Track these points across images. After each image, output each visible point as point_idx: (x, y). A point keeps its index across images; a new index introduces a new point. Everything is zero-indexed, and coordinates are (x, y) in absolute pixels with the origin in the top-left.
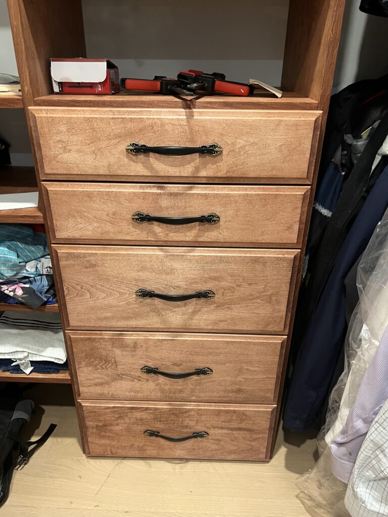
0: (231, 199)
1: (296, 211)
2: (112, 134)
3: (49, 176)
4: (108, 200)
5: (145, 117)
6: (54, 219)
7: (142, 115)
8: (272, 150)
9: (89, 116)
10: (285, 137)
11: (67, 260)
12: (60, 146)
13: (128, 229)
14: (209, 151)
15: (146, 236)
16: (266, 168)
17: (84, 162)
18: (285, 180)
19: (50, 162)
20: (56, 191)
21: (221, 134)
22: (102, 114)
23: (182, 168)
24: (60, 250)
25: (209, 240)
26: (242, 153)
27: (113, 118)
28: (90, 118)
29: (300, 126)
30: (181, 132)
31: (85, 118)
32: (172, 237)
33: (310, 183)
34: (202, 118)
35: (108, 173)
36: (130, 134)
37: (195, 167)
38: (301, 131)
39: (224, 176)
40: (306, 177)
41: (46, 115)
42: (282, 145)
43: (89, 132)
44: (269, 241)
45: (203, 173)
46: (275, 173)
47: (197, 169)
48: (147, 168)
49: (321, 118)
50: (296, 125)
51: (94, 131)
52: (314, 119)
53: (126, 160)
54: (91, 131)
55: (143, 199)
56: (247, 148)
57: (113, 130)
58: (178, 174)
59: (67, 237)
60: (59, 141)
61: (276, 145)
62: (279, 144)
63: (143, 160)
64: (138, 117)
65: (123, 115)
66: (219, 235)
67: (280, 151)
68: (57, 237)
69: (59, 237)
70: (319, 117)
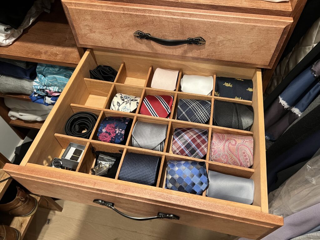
2: (123, 24)
5: (148, 14)
7: (145, 13)
8: (244, 46)
9: (106, 10)
10: (256, 38)
12: (88, 28)
14: (196, 42)
16: (237, 56)
17: (105, 40)
21: (205, 31)
22: (115, 10)
23: (174, 50)
26: (220, 45)
27: (123, 14)
28: (107, 12)
29: (271, 31)
30: (174, 27)
31: (103, 12)
34: (191, 19)
35: (122, 48)
36: (137, 25)
37: (184, 50)
38: (271, 35)
39: (205, 58)
40: (268, 65)
42: (253, 43)
43: (107, 22)
45: (190, 55)
46: (244, 60)
47: (185, 52)
48: (149, 48)
49: (290, 26)
50: (268, 30)
51: (110, 21)
52: (284, 27)
53: (134, 42)
56: (225, 42)
57: (124, 22)
60: (86, 25)
61: (248, 42)
62: (250, 42)
63: (146, 42)
64: (142, 14)
65: (132, 12)
67: (251, 47)
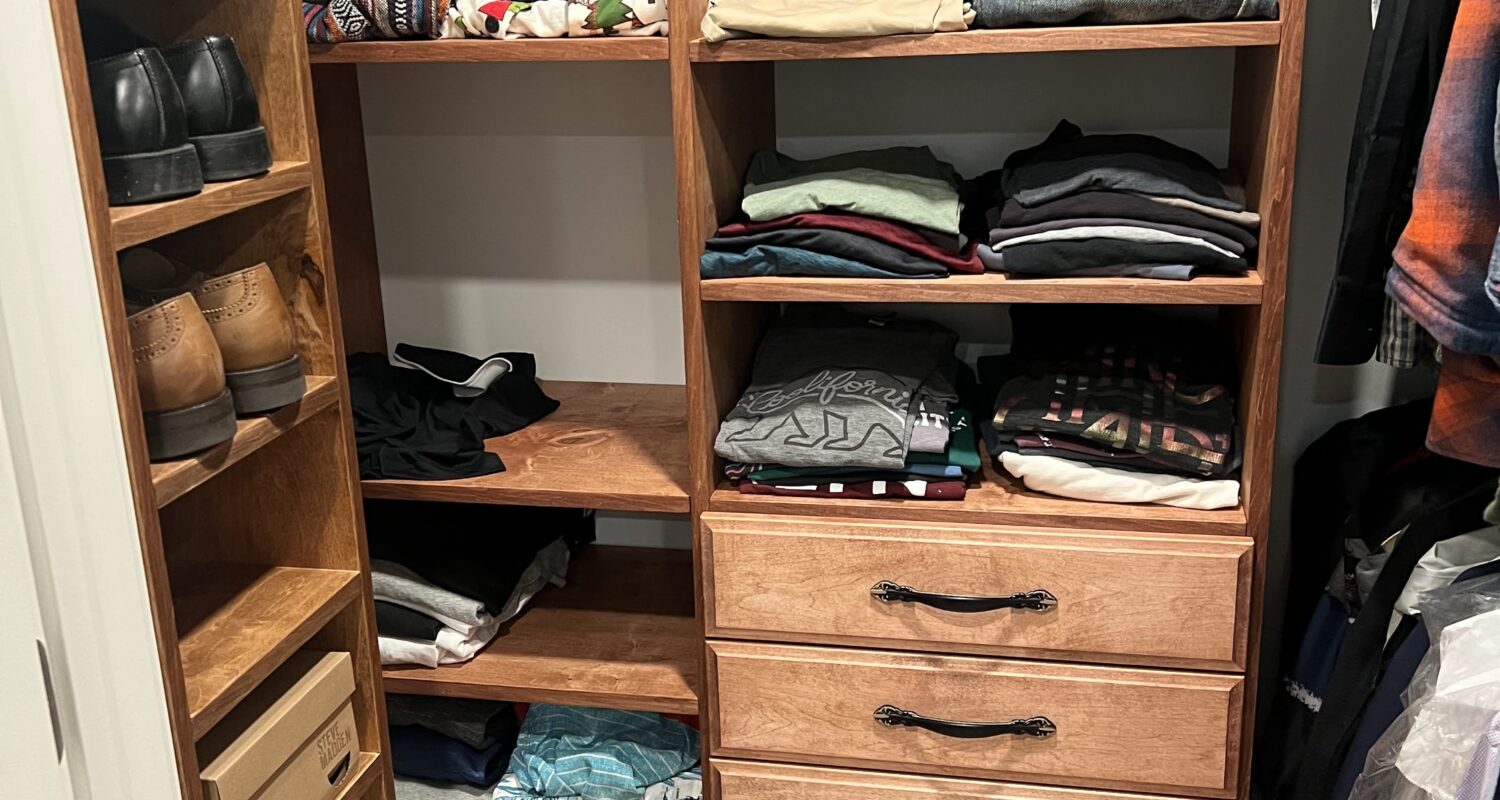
0: (1078, 691)
1: (1216, 723)
2: (846, 566)
3: (721, 631)
4: (830, 679)
5: (910, 540)
6: (721, 709)
7: (903, 537)
8: (1157, 607)
9: (808, 535)
10: (1180, 585)
11: (737, 793)
12: (750, 582)
13: (866, 737)
14: (1031, 602)
15: (901, 753)
16: (1146, 639)
17: (790, 610)
18: (1189, 661)
19: (728, 606)
20: (732, 658)
21: (1054, 575)
22: (830, 533)
23: (978, 629)
24: (726, 770)
25: (1035, 770)
26: (1097, 609)
27: (850, 540)
28: (809, 538)
29: (1210, 567)
30: (976, 568)
31: (799, 538)
32: (955, 758)
33: (1243, 671)
34: (1017, 545)
35: (834, 632)
36: (879, 567)
37: (1004, 629)
38: (1214, 577)
39: (1062, 648)
40: (1231, 658)
41: (731, 531)
42: (1177, 598)
43: (805, 562)
44: (1163, 781)
45: (1020, 640)
46: (1165, 648)
47: (1008, 633)
48: (910, 626)
49: (1251, 556)
50: (1203, 565)
51: (815, 559)
52: (1237, 556)
53: (869, 610)
54: (808, 559)
55: (899, 681)
56: (1106, 600)
57: (848, 559)
58: (970, 640)
59: (743, 746)
60: (749, 573)
61: (1164, 598)
62: (1170, 597)
63: (902, 613)
64: (897, 539)
65: (869, 535)
66: (1055, 761)
67: (1174, 609)
68: (722, 745)
69: (727, 746)
70: (1247, 552)
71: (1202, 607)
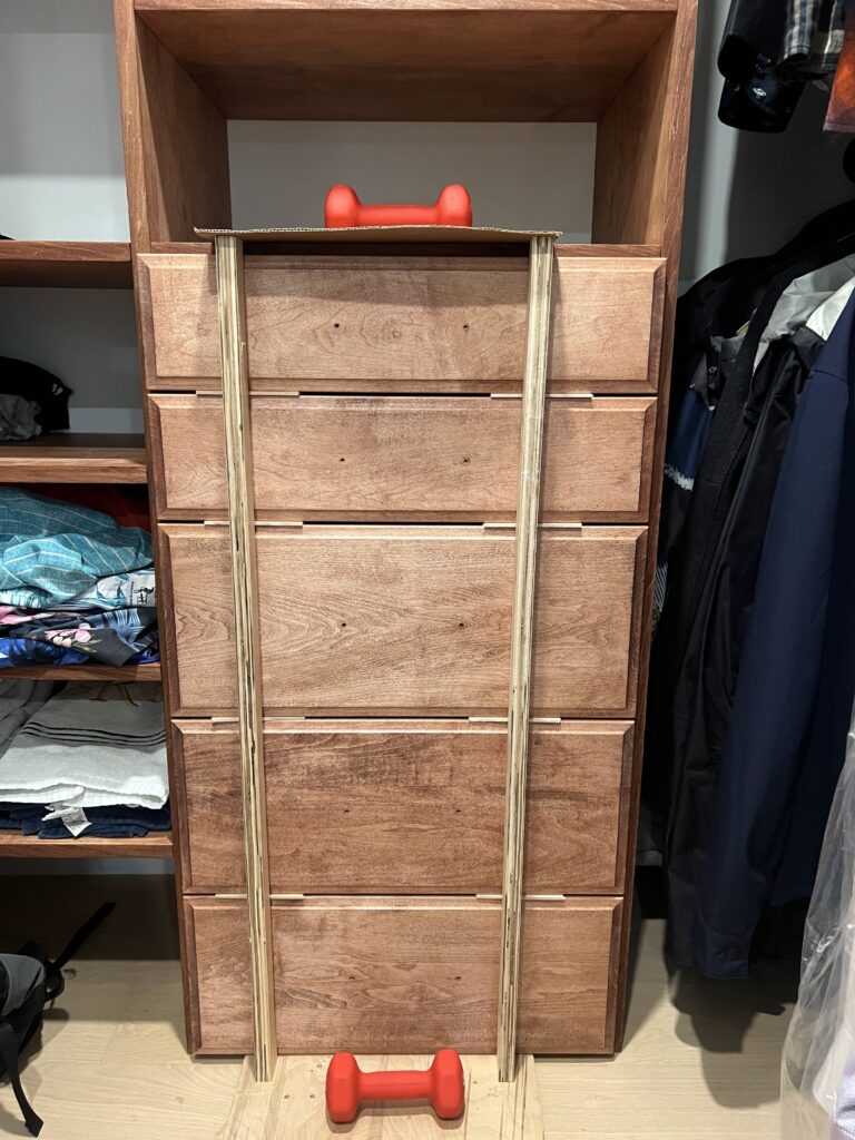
0: (510, 422)
1: (633, 445)
3: (163, 382)
4: (274, 427)
6: (166, 466)
8: (581, 328)
10: (602, 304)
11: (187, 556)
12: (190, 323)
13: (312, 487)
15: (346, 501)
18: (609, 384)
19: (168, 352)
20: (175, 410)
24: (175, 534)
25: (469, 508)
29: (629, 282)
32: (397, 502)
33: (655, 391)
38: (632, 293)
39: (495, 378)
40: (645, 378)
41: (169, 267)
42: (599, 318)
44: (585, 509)
46: (588, 371)
50: (622, 281)
52: (654, 271)
55: (343, 424)
58: (408, 376)
59: (190, 506)
61: (588, 318)
62: (592, 318)
66: (488, 496)
67: (596, 329)
68: (169, 507)
69: (173, 507)
70: (661, 268)
71: (621, 325)
